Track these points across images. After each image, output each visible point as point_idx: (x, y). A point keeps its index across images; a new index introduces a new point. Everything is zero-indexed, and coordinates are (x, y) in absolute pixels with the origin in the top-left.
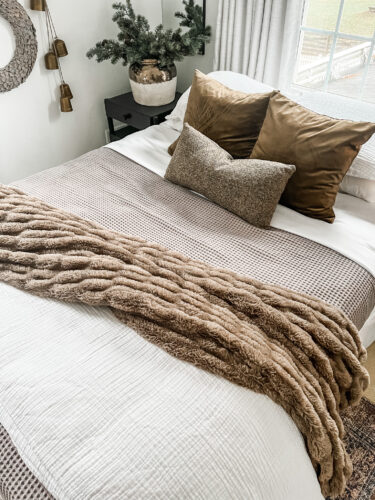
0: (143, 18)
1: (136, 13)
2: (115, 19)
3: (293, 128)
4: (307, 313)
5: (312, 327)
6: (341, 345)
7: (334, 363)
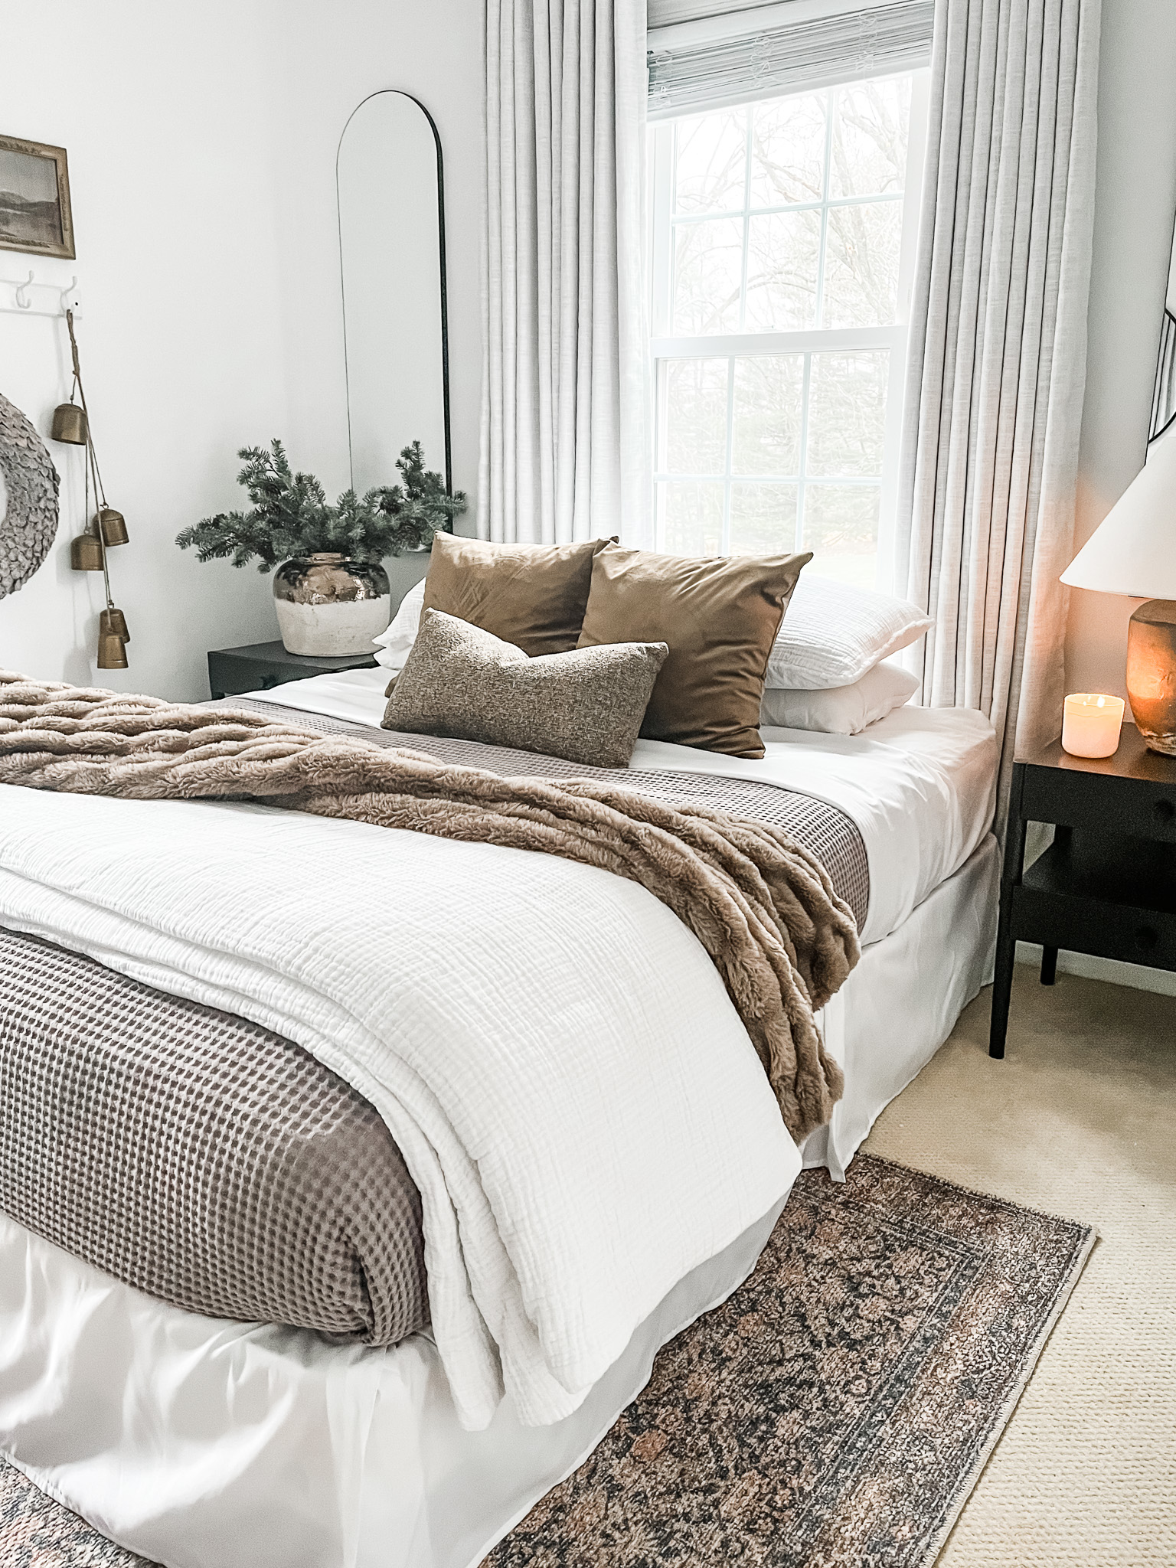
0: (310, 479)
1: (294, 469)
4: (710, 815)
5: (721, 829)
6: (782, 859)
7: (774, 890)
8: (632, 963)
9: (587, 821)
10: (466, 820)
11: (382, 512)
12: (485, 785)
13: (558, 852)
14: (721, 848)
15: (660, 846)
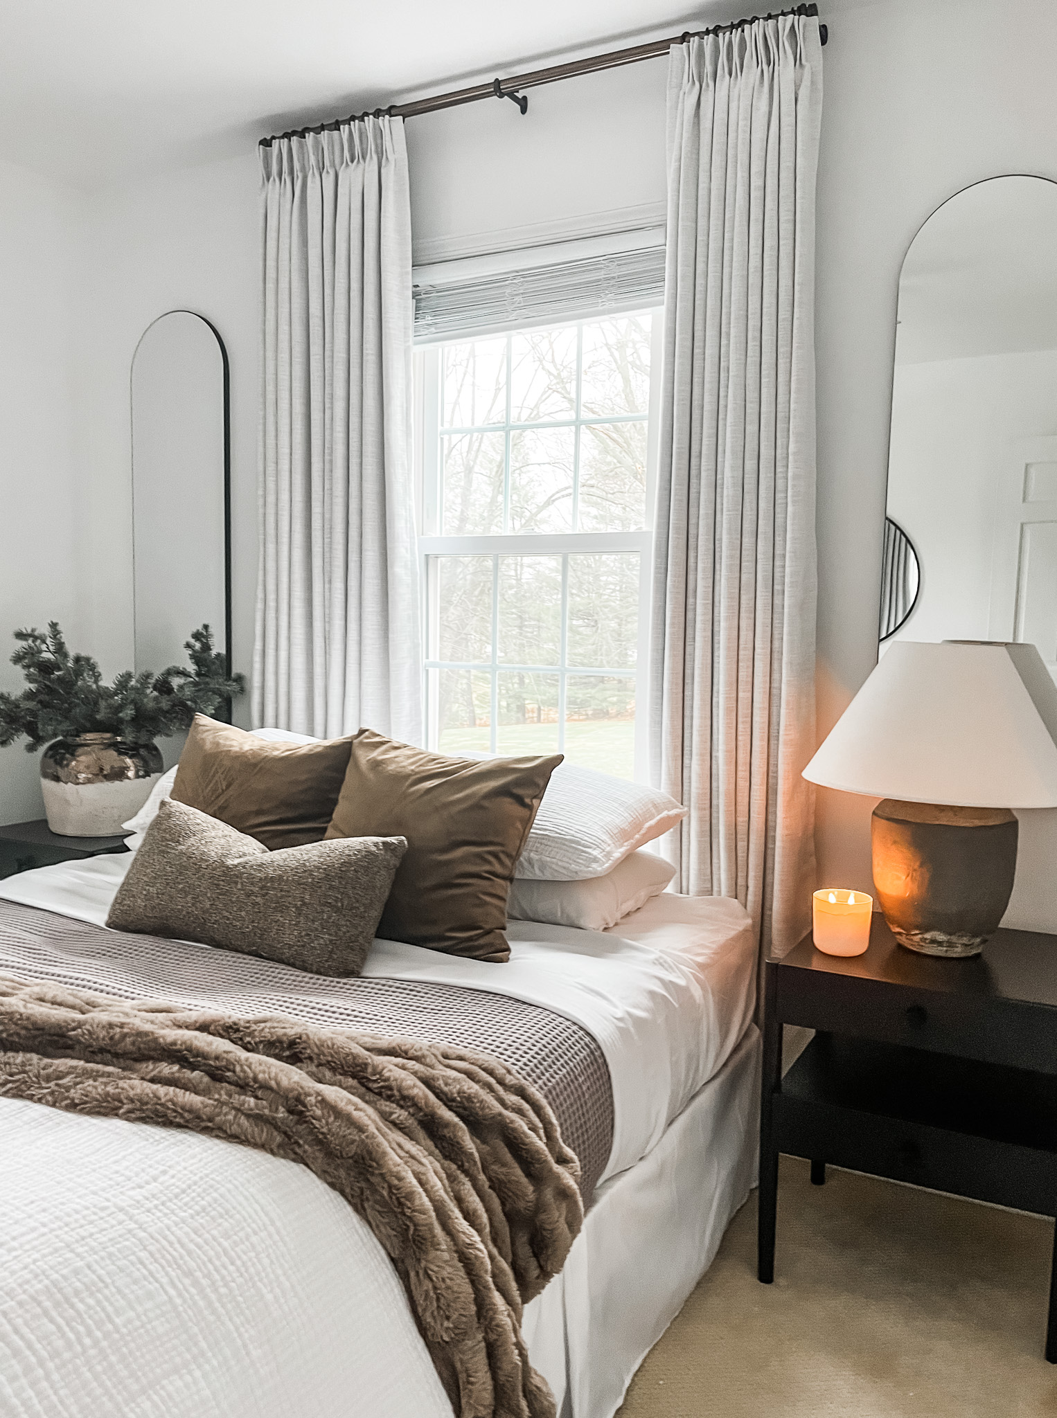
0: (88, 660)
1: (72, 650)
2: (17, 659)
3: (400, 778)
4: (419, 1053)
5: (428, 1072)
6: (498, 1108)
7: (486, 1148)
8: (269, 1297)
9: (247, 1085)
10: (94, 1088)
11: (155, 693)
12: (128, 1040)
13: (205, 1130)
14: (422, 1103)
15: (332, 1119)
